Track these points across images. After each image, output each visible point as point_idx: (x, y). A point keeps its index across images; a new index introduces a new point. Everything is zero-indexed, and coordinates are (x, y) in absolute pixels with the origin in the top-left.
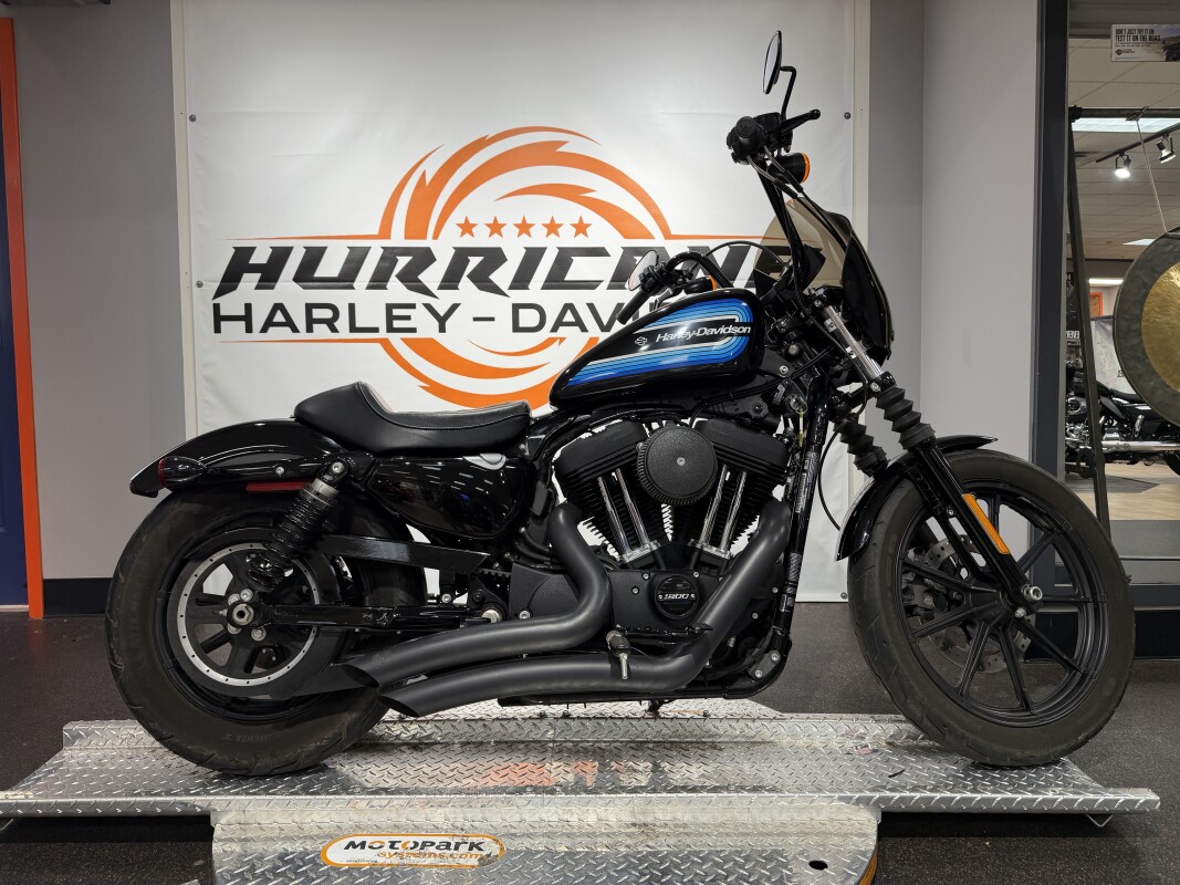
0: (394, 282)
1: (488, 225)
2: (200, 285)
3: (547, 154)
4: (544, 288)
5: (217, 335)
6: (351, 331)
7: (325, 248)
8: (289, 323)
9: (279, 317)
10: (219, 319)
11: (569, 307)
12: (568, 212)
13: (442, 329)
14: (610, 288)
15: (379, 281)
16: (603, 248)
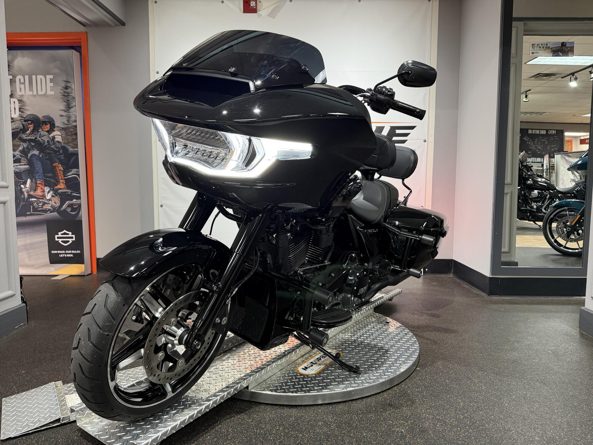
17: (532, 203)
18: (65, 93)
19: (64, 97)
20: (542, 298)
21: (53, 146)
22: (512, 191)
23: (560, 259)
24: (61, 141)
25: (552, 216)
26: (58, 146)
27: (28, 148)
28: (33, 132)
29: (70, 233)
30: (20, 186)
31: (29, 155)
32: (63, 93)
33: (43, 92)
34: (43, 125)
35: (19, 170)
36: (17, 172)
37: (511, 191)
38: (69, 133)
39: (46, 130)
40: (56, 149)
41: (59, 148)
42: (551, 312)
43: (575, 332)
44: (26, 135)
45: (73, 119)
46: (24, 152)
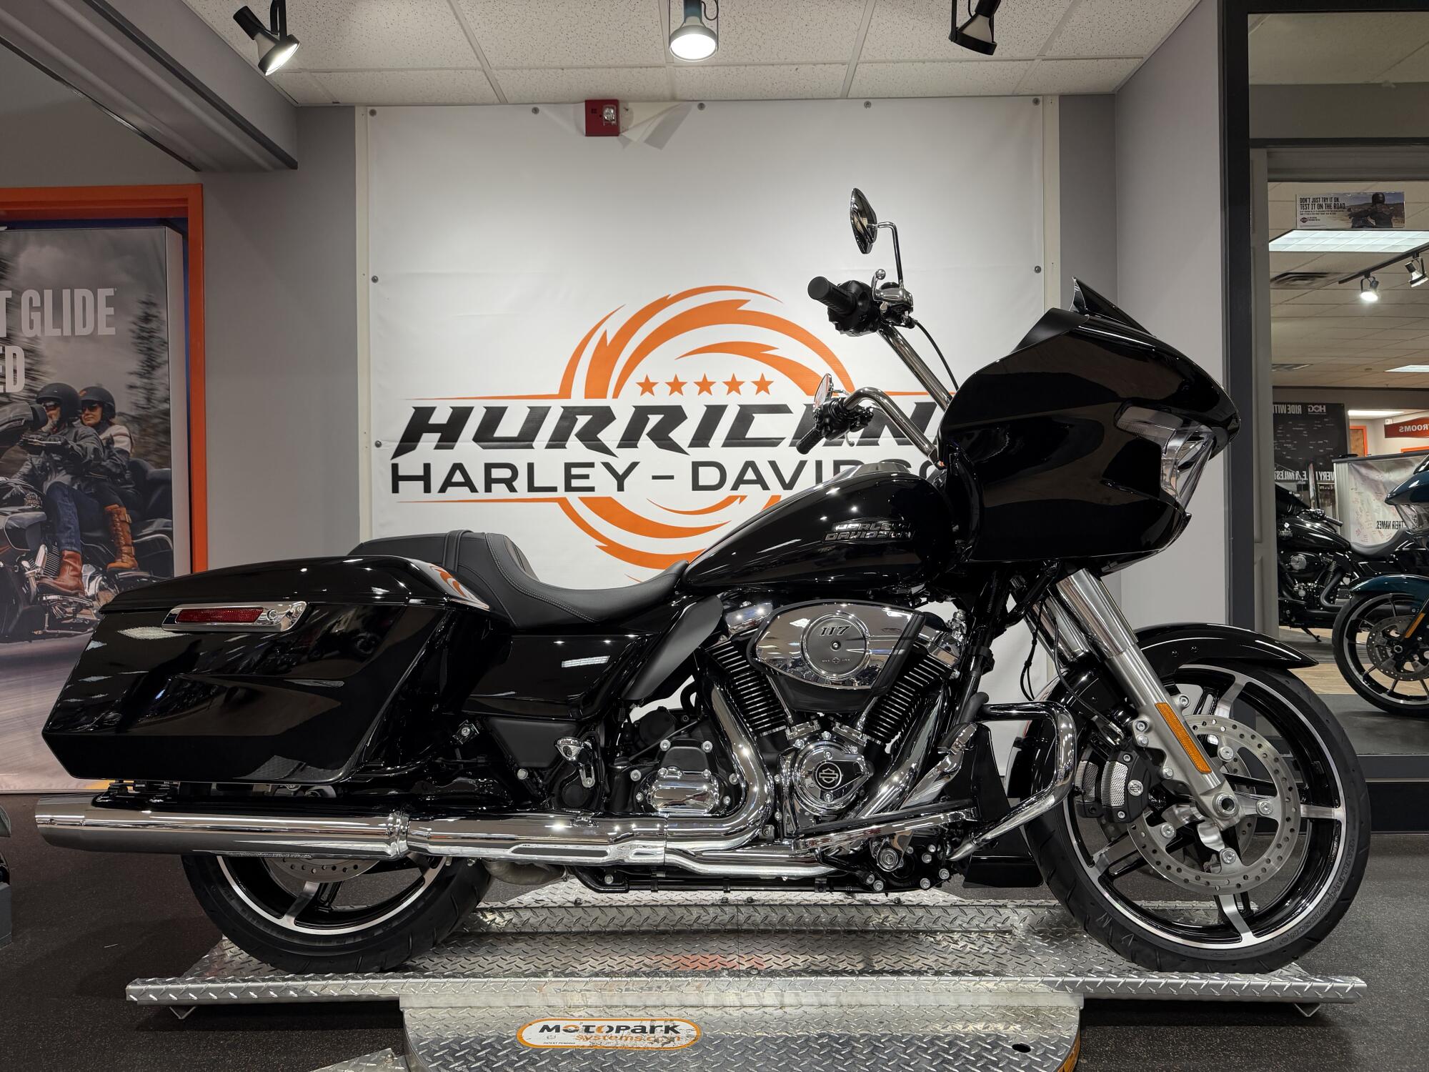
0: (573, 442)
1: (668, 384)
2: (378, 445)
3: (728, 312)
4: (725, 445)
5: (396, 494)
6: (529, 491)
7: (506, 408)
8: (468, 483)
9: (458, 477)
10: (397, 478)
11: (750, 464)
12: (750, 370)
13: (621, 488)
14: (792, 445)
15: (558, 440)
16: (786, 406)
17: (1295, 584)
18: (143, 331)
19: (140, 341)
21: (107, 463)
22: (1262, 559)
24: (129, 451)
25: (1354, 616)
26: (119, 462)
27: (43, 467)
28: (57, 427)
30: (19, 563)
31: (47, 485)
32: (138, 331)
33: (88, 330)
34: (84, 411)
35: (18, 524)
36: (14, 528)
37: (1260, 558)
38: (151, 431)
39: (92, 421)
40: (114, 470)
41: (124, 466)
44: (40, 437)
45: (160, 394)
46: (34, 479)
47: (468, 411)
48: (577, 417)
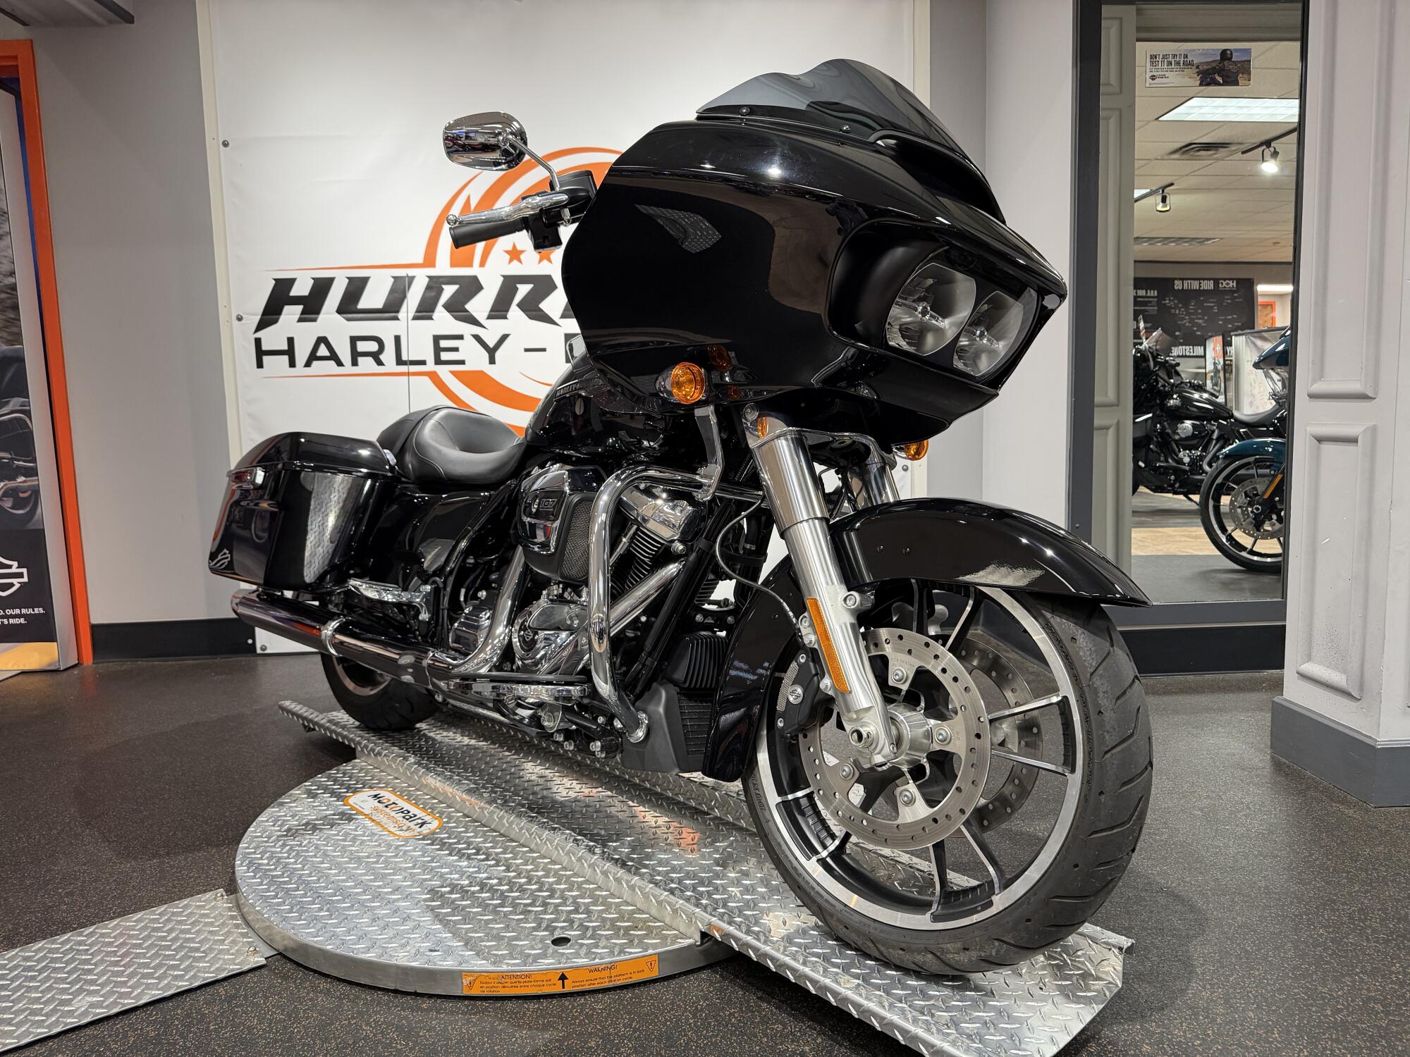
0: (440, 313)
2: (240, 319)
5: (260, 370)
6: (397, 364)
7: (368, 278)
8: (334, 357)
9: (323, 351)
10: (260, 353)
13: (492, 361)
15: (425, 311)
17: (1180, 451)
20: (1191, 678)
22: (1118, 422)
23: (1240, 579)
25: (1219, 480)
29: (15, 564)
37: (1115, 421)
42: (1207, 710)
43: (1260, 759)
45: (4, 267)
47: (331, 280)
48: (444, 286)
